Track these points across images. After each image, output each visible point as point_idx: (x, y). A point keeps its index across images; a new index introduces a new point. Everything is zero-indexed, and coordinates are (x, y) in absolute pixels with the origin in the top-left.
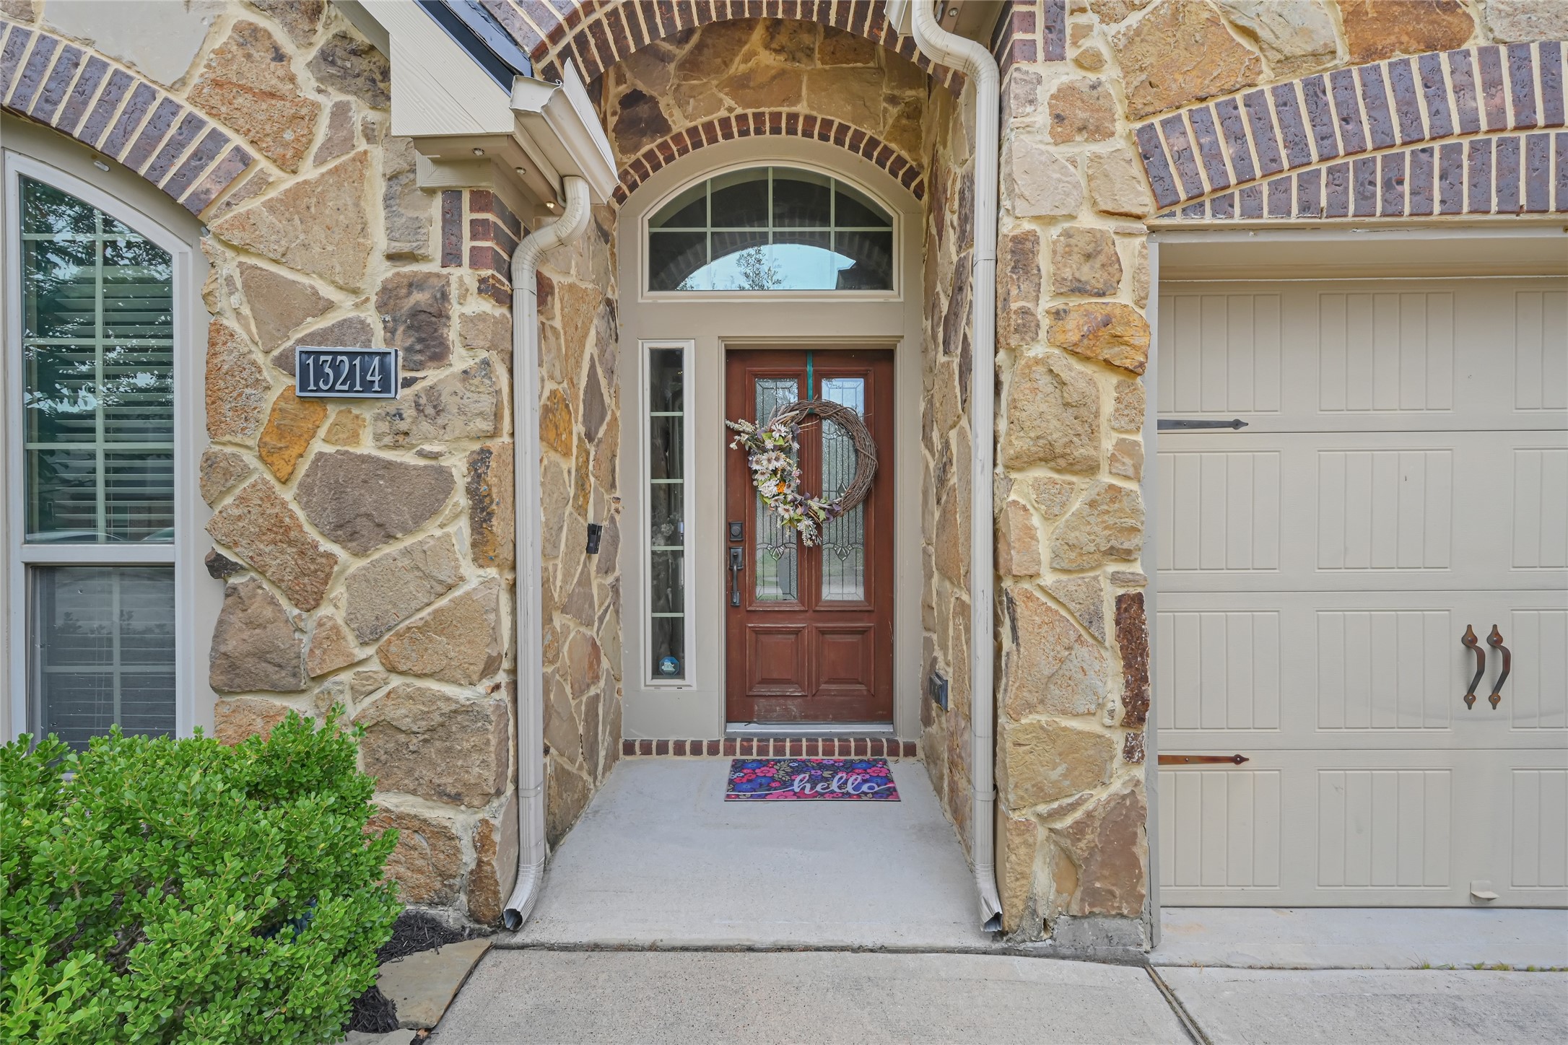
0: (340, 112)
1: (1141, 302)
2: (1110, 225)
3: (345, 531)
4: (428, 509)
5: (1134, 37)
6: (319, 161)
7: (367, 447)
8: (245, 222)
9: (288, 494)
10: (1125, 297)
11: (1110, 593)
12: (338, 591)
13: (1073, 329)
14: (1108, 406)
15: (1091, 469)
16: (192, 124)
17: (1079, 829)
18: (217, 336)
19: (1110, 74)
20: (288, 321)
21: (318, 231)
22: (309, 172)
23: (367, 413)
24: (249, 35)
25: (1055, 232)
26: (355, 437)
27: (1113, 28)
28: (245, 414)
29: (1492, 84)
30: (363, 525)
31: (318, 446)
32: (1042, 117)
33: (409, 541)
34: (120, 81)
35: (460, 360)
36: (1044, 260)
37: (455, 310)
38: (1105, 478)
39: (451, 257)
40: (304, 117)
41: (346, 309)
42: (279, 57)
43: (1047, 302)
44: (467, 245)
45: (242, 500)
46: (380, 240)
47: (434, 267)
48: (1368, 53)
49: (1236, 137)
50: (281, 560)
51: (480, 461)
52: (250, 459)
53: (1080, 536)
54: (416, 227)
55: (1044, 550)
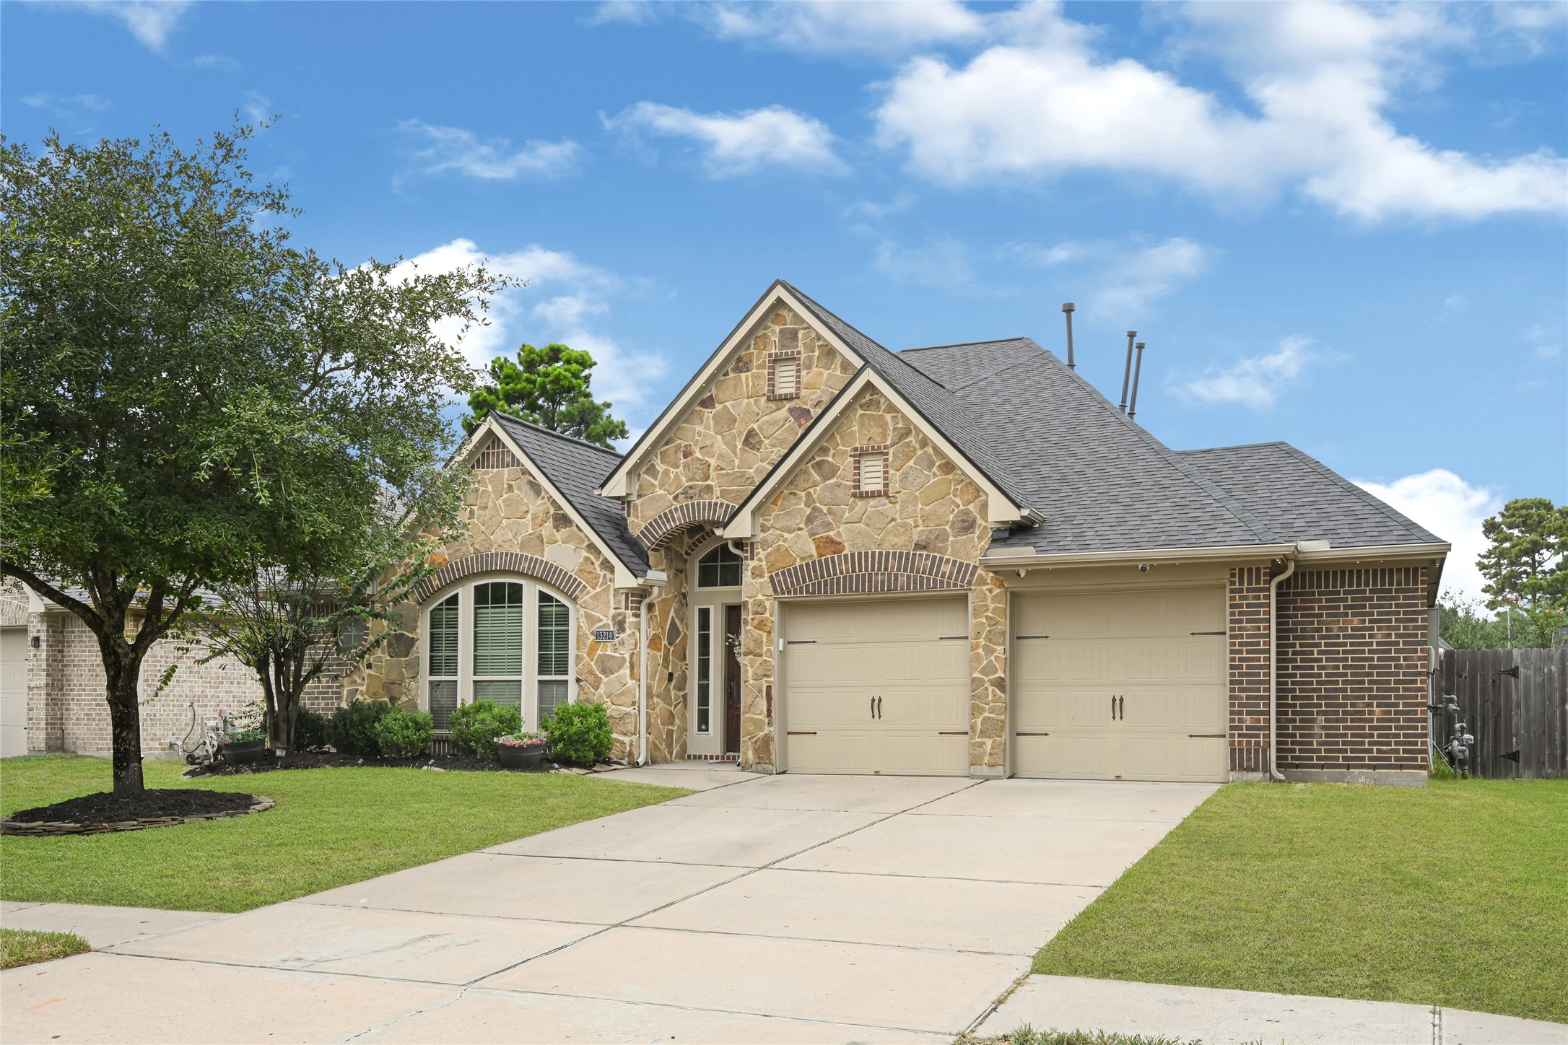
0: (605, 575)
1: (771, 615)
2: (764, 598)
3: (604, 672)
4: (620, 667)
5: (769, 555)
6: (600, 587)
7: (609, 652)
8: (585, 602)
9: (592, 663)
10: (767, 615)
11: (765, 685)
12: (602, 686)
13: (756, 622)
14: (765, 640)
15: (761, 655)
16: (575, 580)
17: (756, 742)
18: (579, 628)
19: (764, 563)
20: (593, 624)
21: (600, 603)
22: (598, 589)
23: (609, 644)
24: (587, 559)
25: (752, 600)
26: (606, 650)
27: (766, 552)
28: (584, 645)
29: (846, 562)
30: (608, 670)
31: (599, 652)
32: (749, 573)
33: (616, 674)
34: (561, 570)
35: (628, 632)
36: (750, 607)
37: (627, 620)
38: (764, 658)
39: (627, 608)
40: (597, 577)
41: (605, 621)
42: (593, 564)
43: (751, 616)
44: (630, 605)
45: (583, 665)
46: (612, 605)
47: (623, 610)
48: (821, 555)
49: (791, 577)
50: (591, 678)
51: (632, 655)
52: (585, 655)
53: (758, 672)
54: (619, 602)
55: (750, 675)
